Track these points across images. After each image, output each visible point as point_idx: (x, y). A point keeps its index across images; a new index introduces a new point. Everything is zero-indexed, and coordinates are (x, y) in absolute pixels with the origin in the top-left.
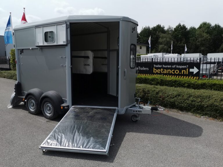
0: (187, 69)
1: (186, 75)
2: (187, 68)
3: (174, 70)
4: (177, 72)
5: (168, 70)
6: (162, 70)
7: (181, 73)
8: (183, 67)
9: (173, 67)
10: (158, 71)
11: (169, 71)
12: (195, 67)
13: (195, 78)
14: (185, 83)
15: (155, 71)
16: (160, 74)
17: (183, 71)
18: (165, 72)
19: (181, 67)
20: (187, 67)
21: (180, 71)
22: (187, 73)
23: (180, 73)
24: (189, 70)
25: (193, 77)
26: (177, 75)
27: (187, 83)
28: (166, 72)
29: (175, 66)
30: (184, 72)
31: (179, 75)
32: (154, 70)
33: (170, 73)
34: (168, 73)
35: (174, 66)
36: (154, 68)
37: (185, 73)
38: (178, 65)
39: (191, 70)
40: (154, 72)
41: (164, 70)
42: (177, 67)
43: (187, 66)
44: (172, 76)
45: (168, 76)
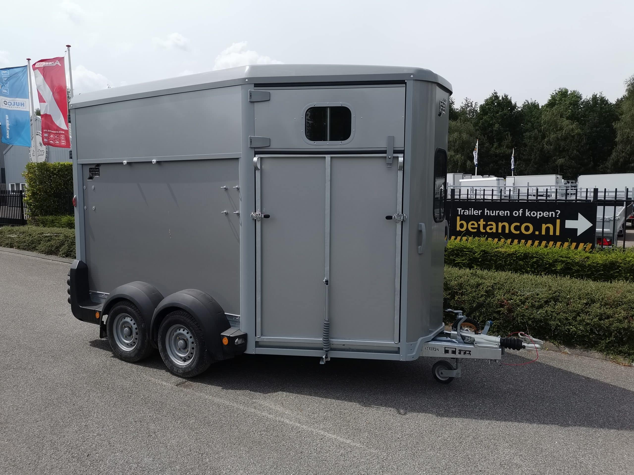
0: (558, 221)
1: (555, 239)
2: (556, 218)
3: (518, 224)
4: (527, 229)
5: (500, 225)
6: (482, 222)
7: (540, 232)
8: (545, 214)
9: (516, 214)
10: (471, 226)
11: (504, 227)
12: (580, 216)
13: (581, 245)
14: (556, 261)
15: (462, 226)
16: (478, 234)
17: (544, 226)
18: (491, 229)
19: (539, 215)
20: (556, 215)
21: (538, 227)
22: (558, 233)
23: (537, 233)
24: (563, 224)
25: (574, 244)
26: (527, 238)
27: (562, 262)
28: (494, 230)
29: (521, 212)
30: (548, 229)
31: (532, 237)
32: (458, 223)
33: (507, 231)
34: (500, 231)
35: (518, 211)
36: (458, 218)
37: (551, 233)
38: (530, 210)
39: (570, 224)
40: (458, 228)
41: (489, 223)
42: (527, 214)
43: (556, 213)
44: (512, 242)
45: (499, 240)
